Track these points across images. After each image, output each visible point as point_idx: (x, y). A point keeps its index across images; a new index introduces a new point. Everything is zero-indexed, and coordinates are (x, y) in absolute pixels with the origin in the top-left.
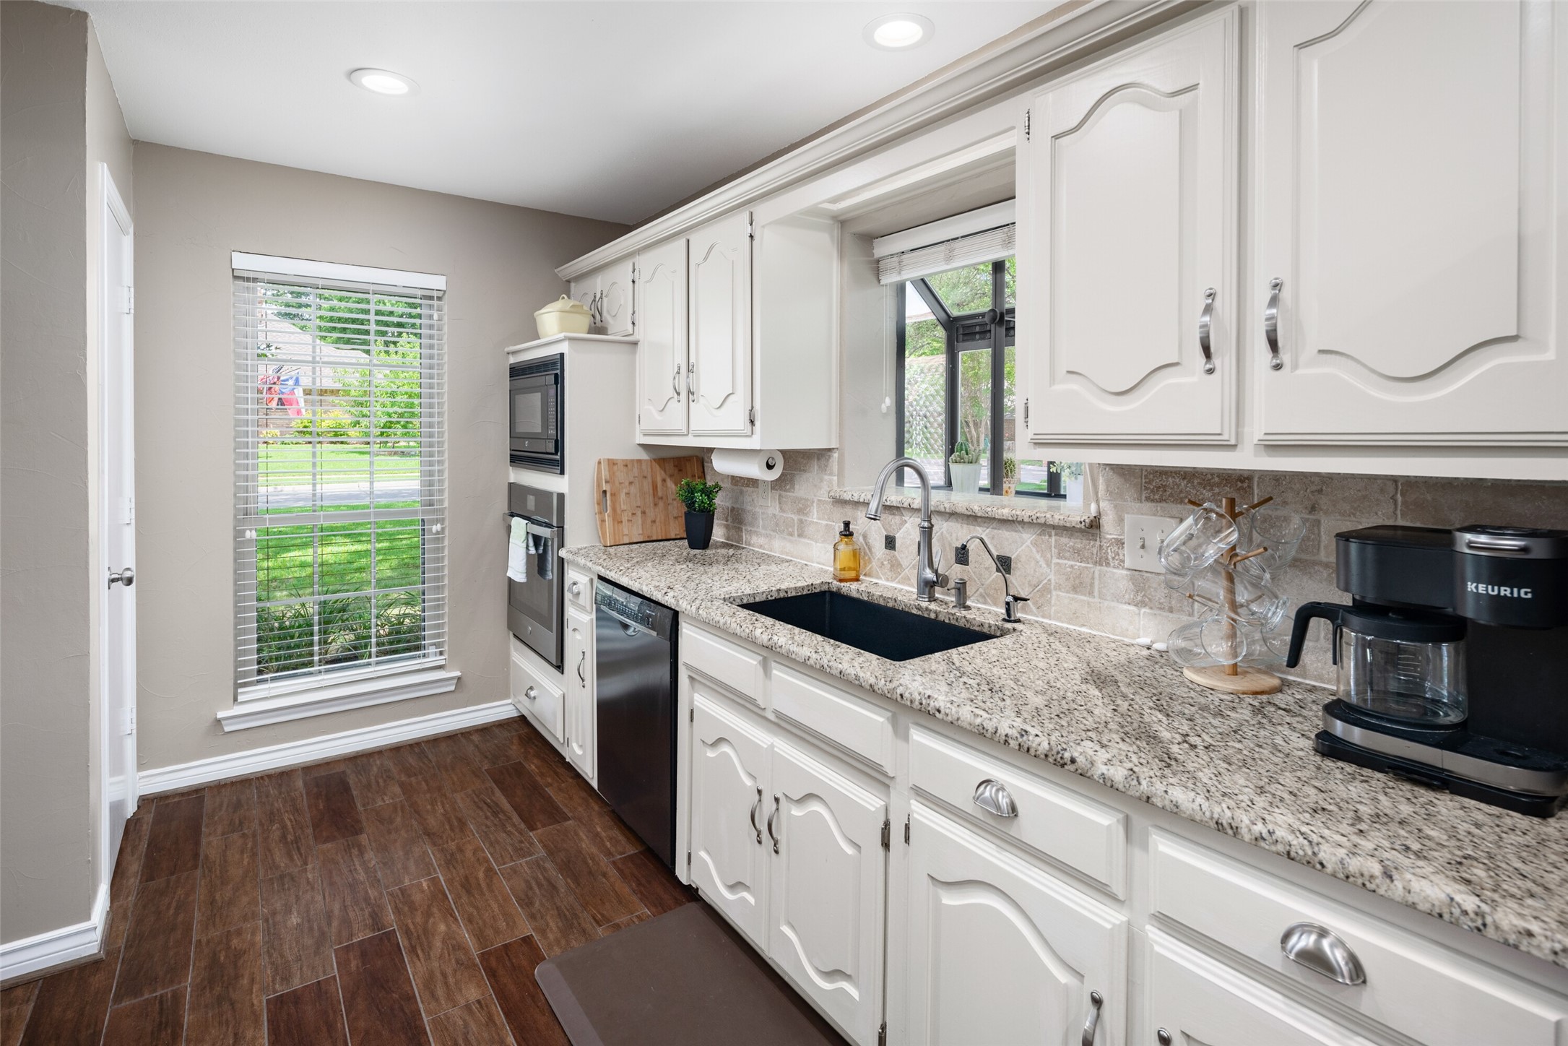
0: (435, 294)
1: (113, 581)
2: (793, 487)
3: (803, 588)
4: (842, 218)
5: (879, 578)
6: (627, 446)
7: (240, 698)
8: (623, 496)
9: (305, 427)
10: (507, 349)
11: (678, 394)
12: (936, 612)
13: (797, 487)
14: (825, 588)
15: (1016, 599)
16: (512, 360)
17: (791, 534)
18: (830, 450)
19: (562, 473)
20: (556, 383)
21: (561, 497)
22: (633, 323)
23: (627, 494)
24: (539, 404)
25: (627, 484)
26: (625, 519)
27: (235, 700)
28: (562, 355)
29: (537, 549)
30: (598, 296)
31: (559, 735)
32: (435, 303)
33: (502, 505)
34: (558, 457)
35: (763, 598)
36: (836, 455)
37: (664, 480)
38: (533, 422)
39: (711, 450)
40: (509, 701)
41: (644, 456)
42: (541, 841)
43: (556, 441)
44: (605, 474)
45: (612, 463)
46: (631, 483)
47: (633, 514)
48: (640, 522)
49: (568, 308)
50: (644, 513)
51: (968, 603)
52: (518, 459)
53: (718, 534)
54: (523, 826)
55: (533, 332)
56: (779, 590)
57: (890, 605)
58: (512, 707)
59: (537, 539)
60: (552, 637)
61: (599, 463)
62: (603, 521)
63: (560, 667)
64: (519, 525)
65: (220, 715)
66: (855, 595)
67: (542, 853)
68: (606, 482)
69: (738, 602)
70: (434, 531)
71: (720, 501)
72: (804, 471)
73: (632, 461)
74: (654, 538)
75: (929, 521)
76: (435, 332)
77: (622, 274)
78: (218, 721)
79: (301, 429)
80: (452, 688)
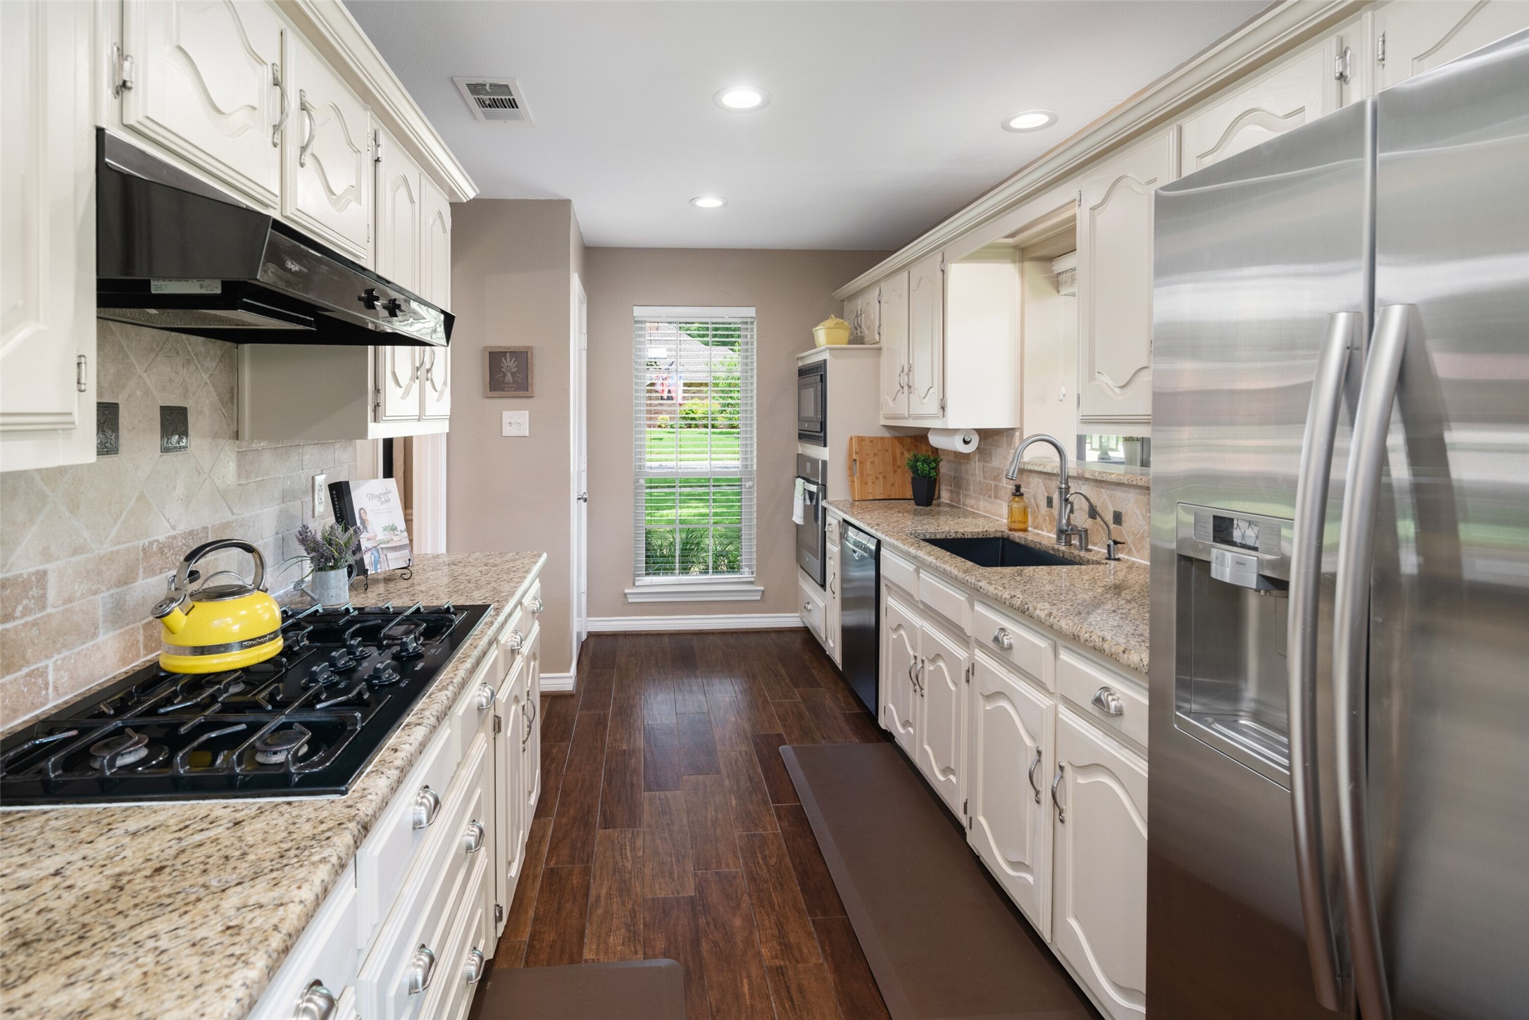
0: (749, 320)
1: (579, 499)
2: (991, 459)
3: (978, 533)
4: (1023, 246)
5: (1043, 530)
6: (873, 427)
7: (637, 583)
8: (869, 464)
9: (687, 414)
10: (797, 356)
11: (902, 387)
12: (1063, 552)
13: (993, 459)
14: (999, 535)
15: (1116, 543)
16: (800, 364)
17: (990, 497)
18: (1013, 429)
19: (825, 446)
20: (821, 381)
21: (824, 463)
22: (879, 334)
23: (872, 463)
24: (812, 395)
25: (872, 455)
26: (870, 481)
27: (634, 584)
28: (825, 361)
29: (811, 501)
30: (859, 312)
31: (823, 636)
32: (749, 326)
33: (792, 470)
34: (822, 434)
35: (943, 536)
36: (1017, 434)
37: (902, 454)
38: (810, 411)
39: (928, 429)
40: (798, 615)
41: (886, 434)
42: (800, 694)
43: (821, 423)
44: (855, 447)
45: (861, 439)
46: (875, 455)
47: (877, 478)
48: (882, 484)
49: (832, 325)
50: (885, 477)
51: (1090, 547)
52: (804, 436)
53: (945, 496)
54: (791, 684)
55: (811, 343)
56: (956, 532)
57: (1037, 547)
58: (799, 619)
59: (811, 494)
60: (818, 563)
61: (851, 439)
62: (853, 482)
63: (823, 586)
64: (799, 482)
65: (626, 591)
66: (1017, 540)
67: (799, 700)
68: (856, 453)
69: (922, 537)
70: (747, 486)
71: (944, 468)
72: (998, 446)
73: (877, 438)
74: (893, 497)
75: (1067, 483)
76: (749, 347)
77: (872, 296)
78: (625, 594)
79: (684, 415)
80: (759, 598)
